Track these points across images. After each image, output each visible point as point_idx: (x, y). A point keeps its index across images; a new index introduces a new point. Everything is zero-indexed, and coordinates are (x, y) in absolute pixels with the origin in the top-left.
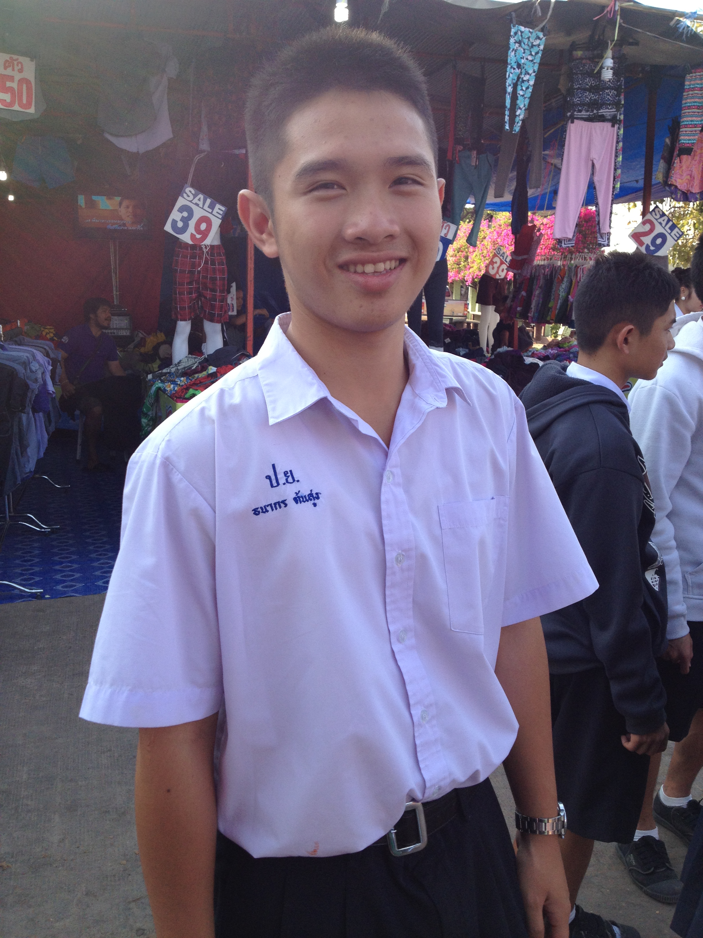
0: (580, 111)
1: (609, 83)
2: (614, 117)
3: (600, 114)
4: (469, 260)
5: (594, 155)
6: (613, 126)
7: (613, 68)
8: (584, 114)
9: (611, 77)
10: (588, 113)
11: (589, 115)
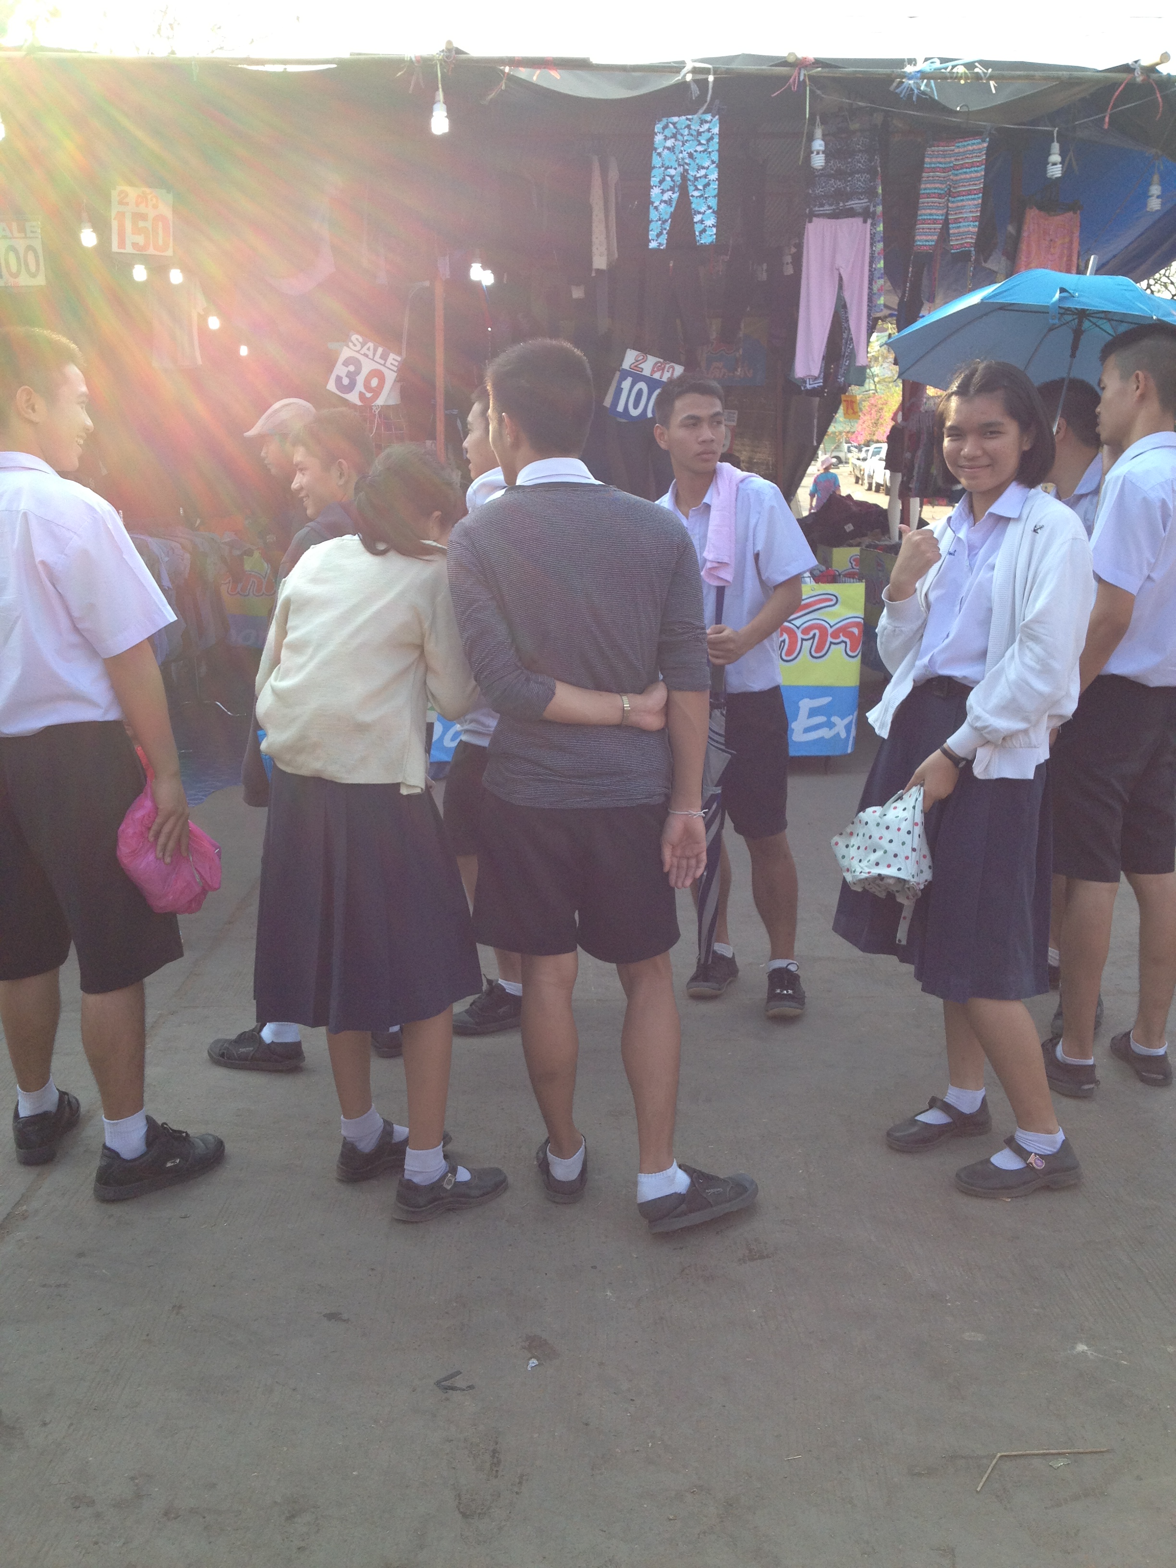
0: (822, 205)
2: (866, 209)
3: (847, 207)
5: (840, 262)
6: (865, 222)
8: (828, 208)
11: (833, 210)
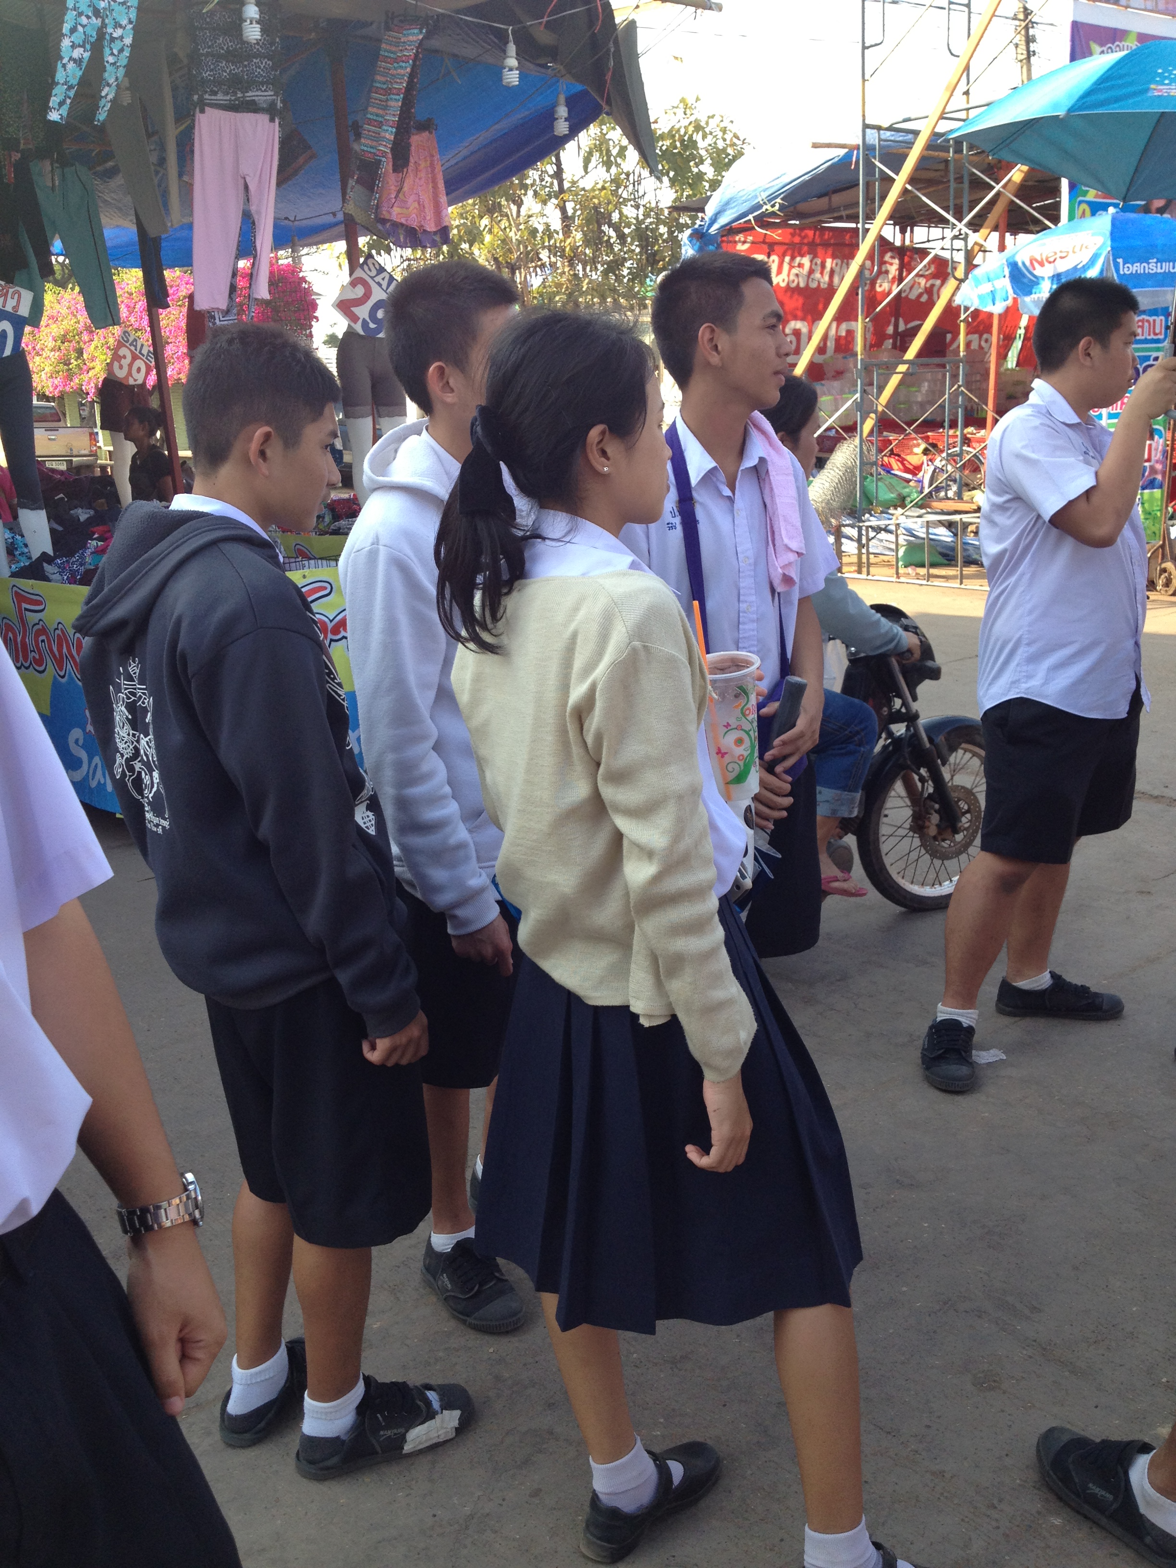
0: (215, 93)
1: (257, 47)
2: (273, 104)
3: (247, 99)
4: (85, 356)
5: (245, 168)
6: (272, 121)
7: (260, 20)
8: (221, 98)
9: (259, 37)
10: (228, 98)
11: (230, 100)
